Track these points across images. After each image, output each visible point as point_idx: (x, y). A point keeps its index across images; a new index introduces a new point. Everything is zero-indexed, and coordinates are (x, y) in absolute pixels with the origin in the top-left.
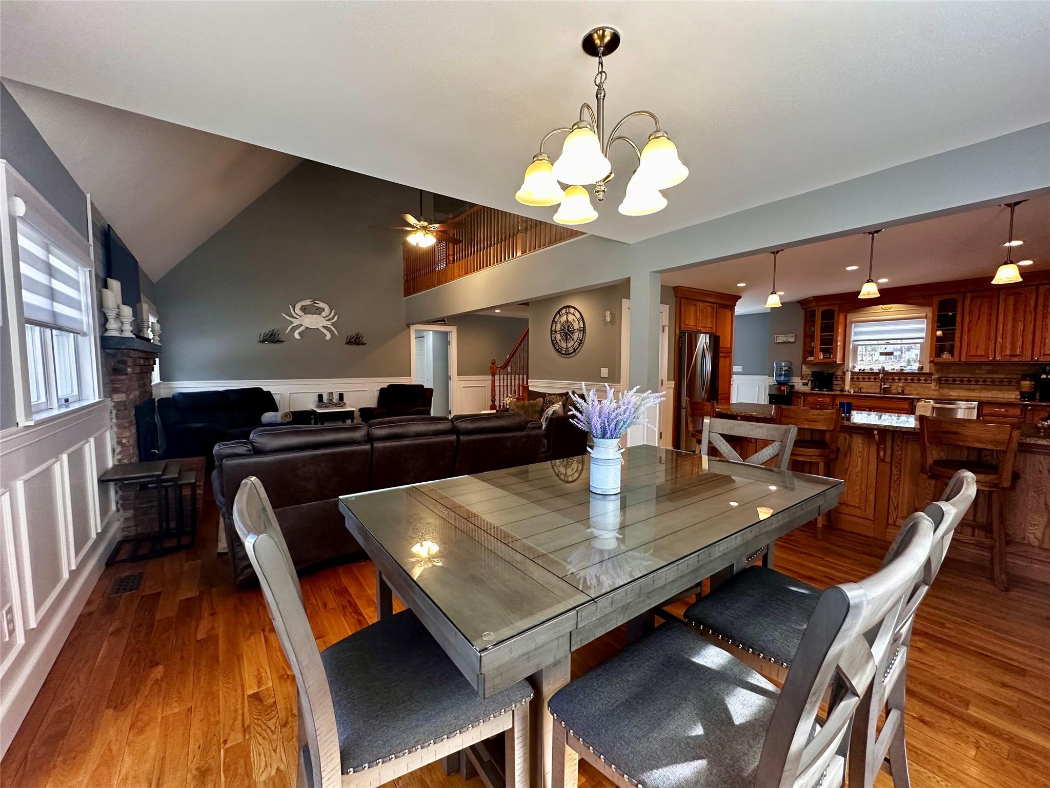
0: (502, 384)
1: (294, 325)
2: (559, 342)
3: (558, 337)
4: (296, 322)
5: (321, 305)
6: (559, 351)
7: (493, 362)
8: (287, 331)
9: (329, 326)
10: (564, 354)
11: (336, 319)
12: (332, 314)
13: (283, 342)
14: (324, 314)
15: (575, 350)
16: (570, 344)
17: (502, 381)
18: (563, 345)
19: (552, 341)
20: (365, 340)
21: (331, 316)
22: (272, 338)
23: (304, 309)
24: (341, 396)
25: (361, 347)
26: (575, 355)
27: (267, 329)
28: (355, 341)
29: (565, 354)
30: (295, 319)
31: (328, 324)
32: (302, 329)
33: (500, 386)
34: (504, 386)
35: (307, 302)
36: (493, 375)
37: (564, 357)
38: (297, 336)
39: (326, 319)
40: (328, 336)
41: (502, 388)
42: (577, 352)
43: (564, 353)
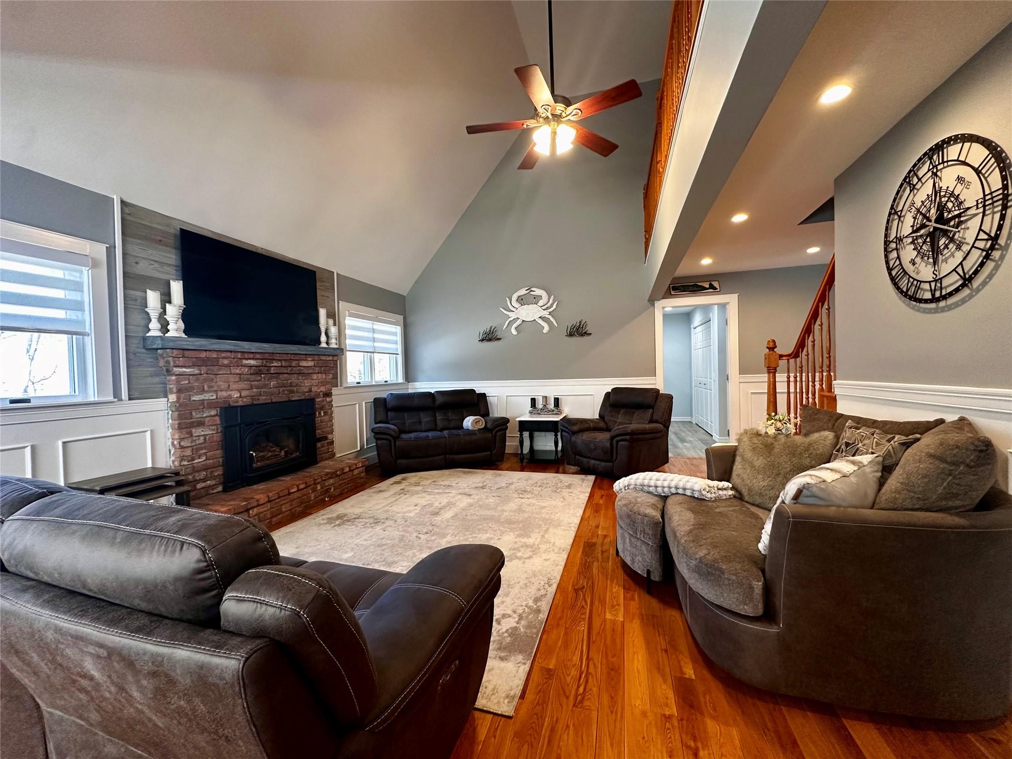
0: (792, 390)
1: (511, 319)
2: (909, 268)
3: (908, 253)
4: (513, 316)
5: (538, 292)
6: (911, 296)
7: (771, 345)
8: (504, 327)
9: (547, 316)
10: (926, 301)
11: (554, 306)
12: (551, 301)
13: (500, 339)
14: (541, 303)
15: (967, 281)
16: (951, 261)
17: (792, 385)
18: (925, 272)
19: (890, 270)
20: (589, 329)
21: (549, 304)
22: (490, 337)
23: (521, 300)
24: (557, 401)
25: (586, 338)
26: (970, 297)
27: (485, 327)
28: (578, 331)
29: (934, 300)
30: (512, 313)
31: (545, 314)
32: (519, 322)
33: (789, 393)
34: (796, 392)
35: (523, 292)
36: (772, 370)
37: (930, 311)
38: (514, 332)
39: (543, 308)
40: (546, 328)
41: (792, 396)
42: (976, 283)
43: (928, 295)
